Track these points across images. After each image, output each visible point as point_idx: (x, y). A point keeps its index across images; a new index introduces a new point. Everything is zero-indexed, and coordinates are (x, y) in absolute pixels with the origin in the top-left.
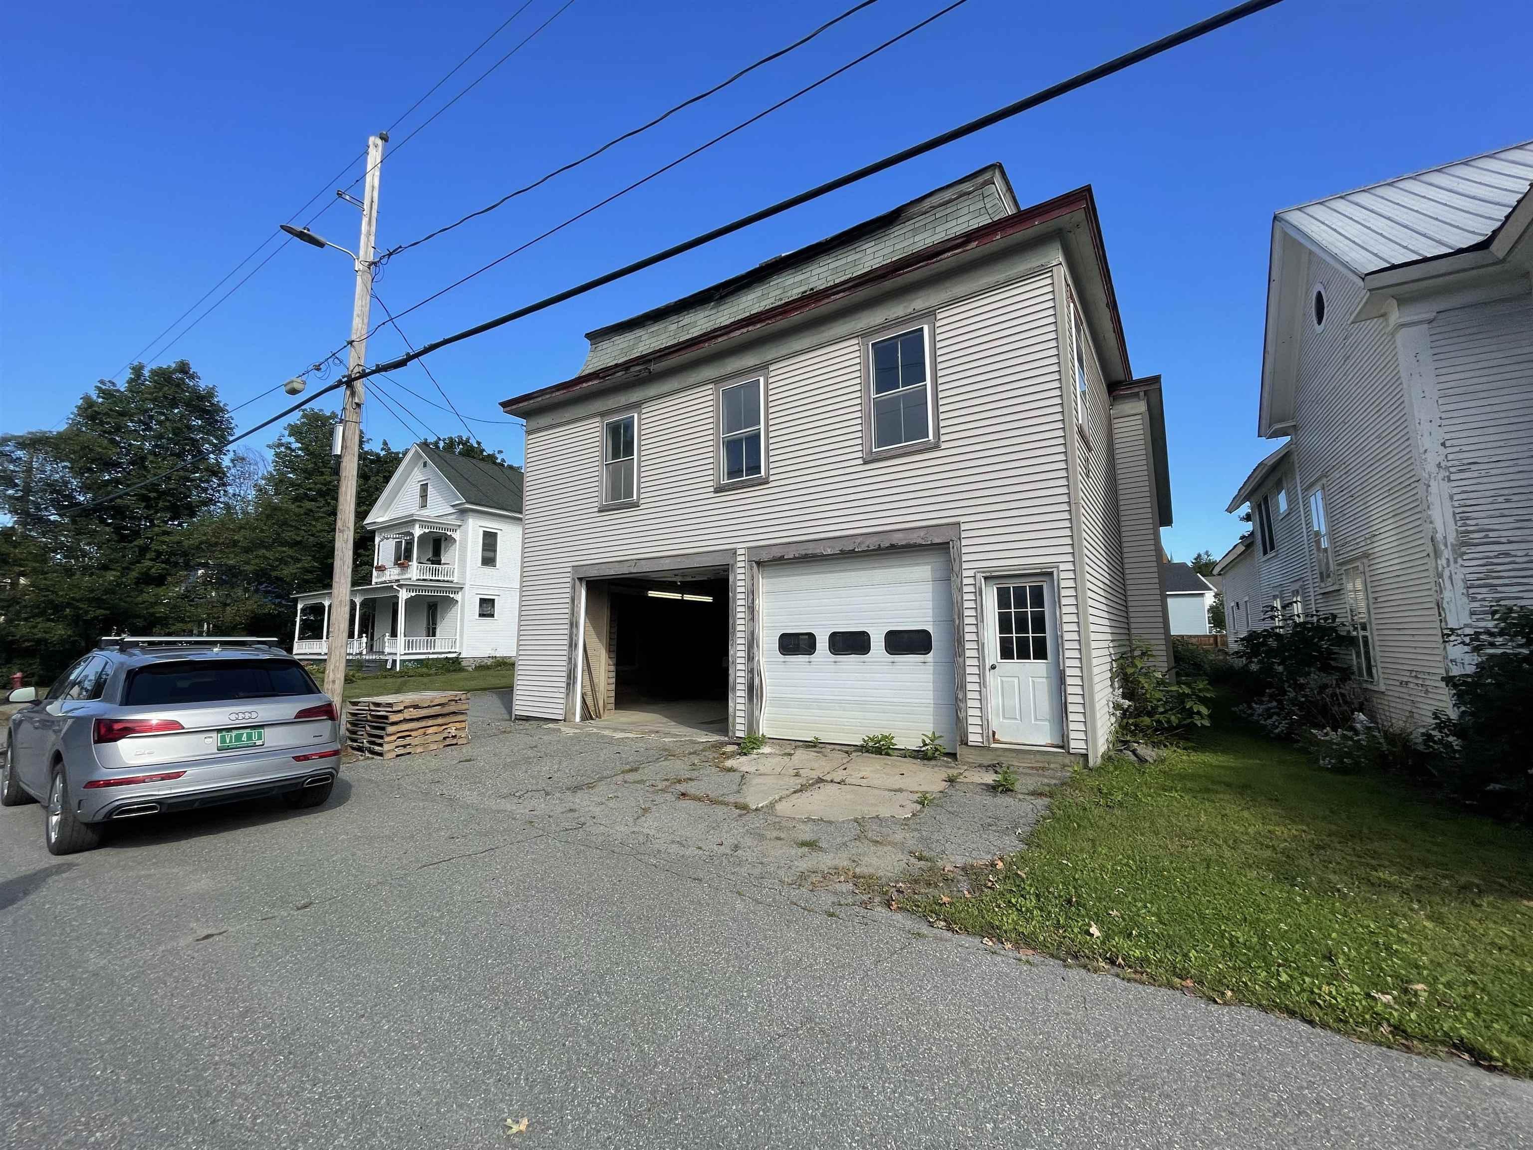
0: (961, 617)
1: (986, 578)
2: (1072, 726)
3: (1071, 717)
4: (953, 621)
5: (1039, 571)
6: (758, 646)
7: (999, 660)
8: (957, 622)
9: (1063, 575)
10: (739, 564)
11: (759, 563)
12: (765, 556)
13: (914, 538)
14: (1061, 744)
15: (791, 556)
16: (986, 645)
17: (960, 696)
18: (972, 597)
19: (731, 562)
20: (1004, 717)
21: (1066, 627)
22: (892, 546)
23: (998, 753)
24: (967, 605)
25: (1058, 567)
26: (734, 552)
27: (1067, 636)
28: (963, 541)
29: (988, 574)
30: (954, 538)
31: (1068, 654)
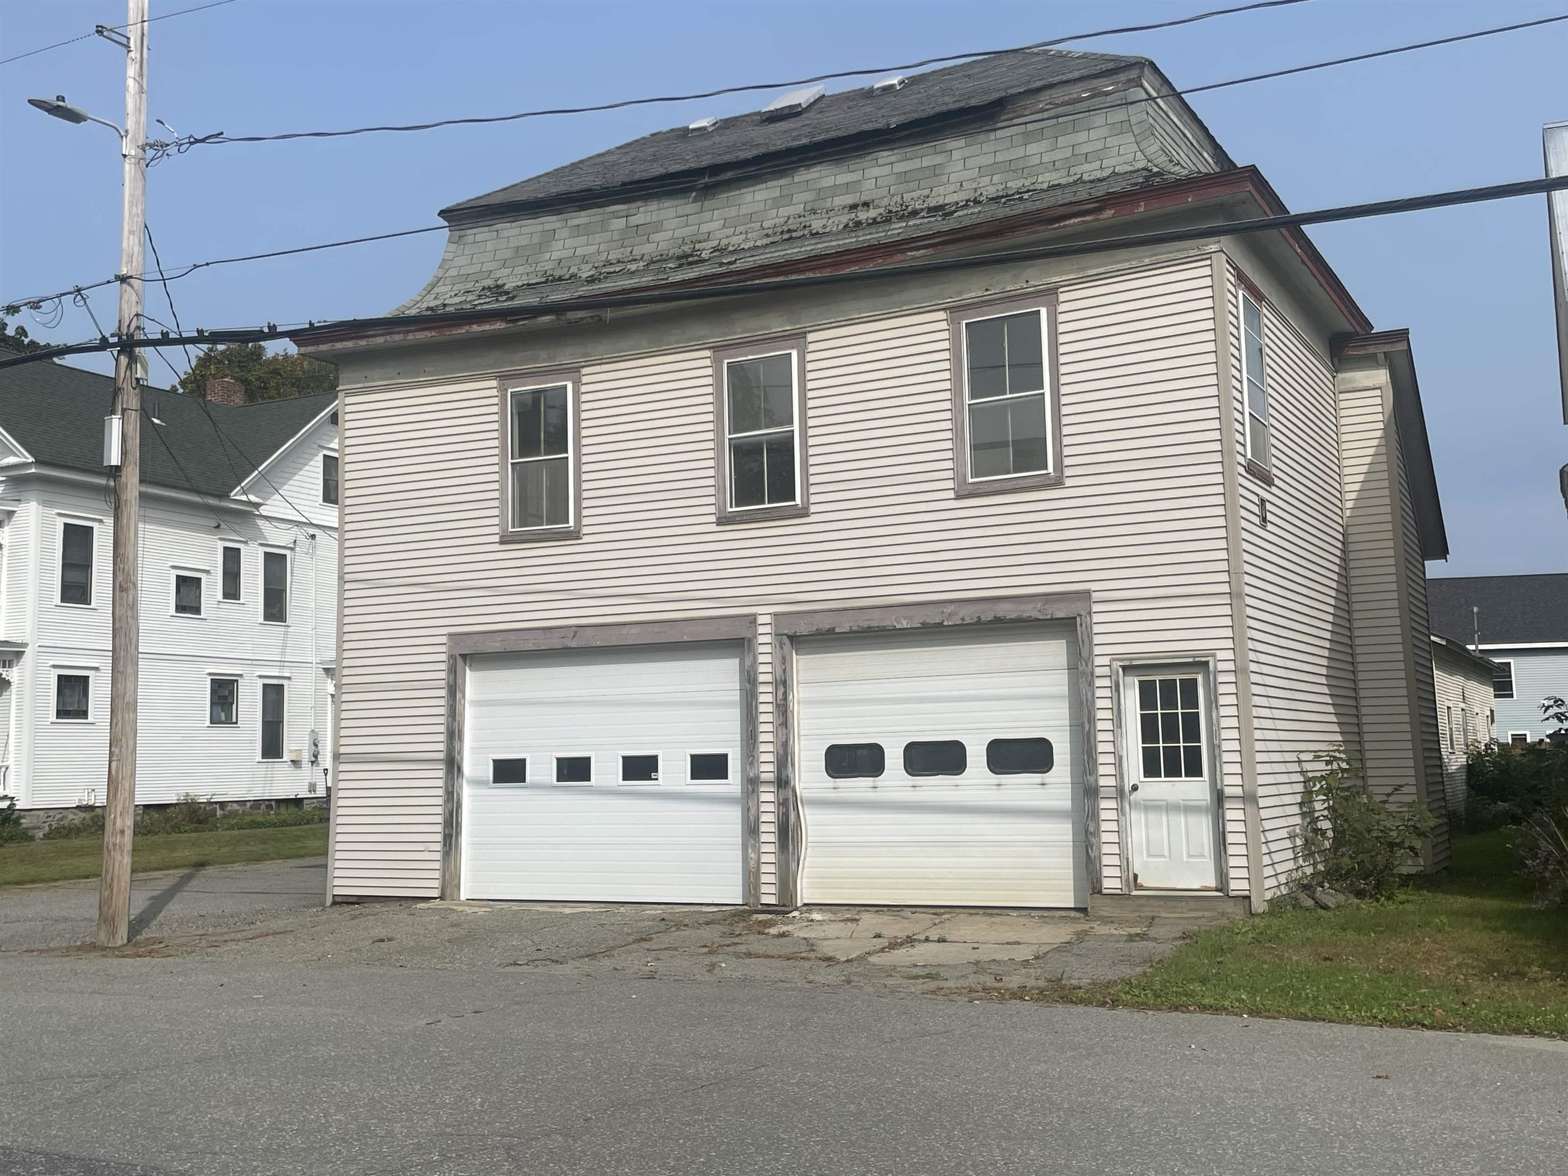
0: (1092, 720)
1: (1124, 668)
2: (1232, 862)
3: (1231, 850)
4: (1082, 725)
5: (1191, 660)
6: (793, 765)
7: (1142, 779)
8: (1087, 728)
9: (1221, 666)
10: (761, 639)
11: (793, 639)
12: (803, 629)
13: (1029, 611)
14: (1220, 887)
15: (847, 629)
16: (1124, 759)
17: (1091, 829)
18: (1107, 693)
19: (747, 634)
20: (1149, 856)
21: (1225, 734)
22: (997, 620)
23: (1143, 902)
24: (1100, 703)
25: (1214, 655)
26: (752, 620)
27: (1225, 746)
28: (1094, 616)
29: (1127, 663)
30: (1083, 613)
31: (1227, 769)
